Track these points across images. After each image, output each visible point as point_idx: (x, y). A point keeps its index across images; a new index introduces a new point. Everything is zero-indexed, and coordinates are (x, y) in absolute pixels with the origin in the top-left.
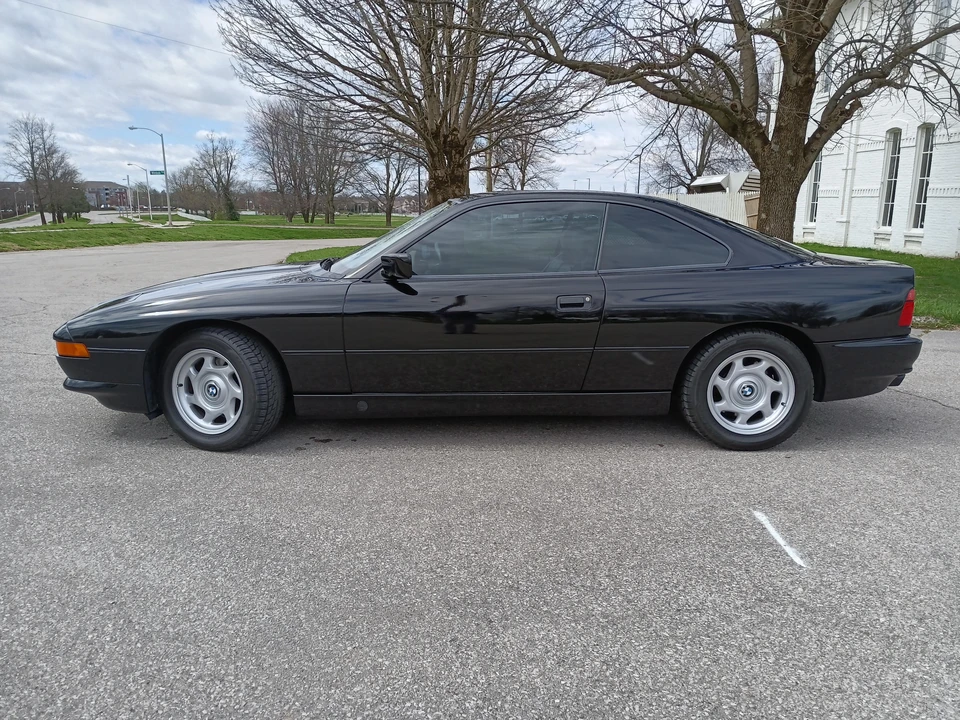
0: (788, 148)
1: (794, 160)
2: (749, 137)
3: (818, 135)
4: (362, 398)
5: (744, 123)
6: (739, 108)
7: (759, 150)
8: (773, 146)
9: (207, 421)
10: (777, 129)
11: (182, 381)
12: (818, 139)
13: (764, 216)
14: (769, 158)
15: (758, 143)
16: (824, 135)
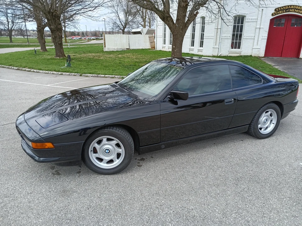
0: (181, 26)
1: (182, 29)
2: (169, 22)
3: (188, 22)
4: (163, 144)
5: (167, 17)
6: (166, 12)
7: (172, 26)
8: (176, 25)
9: (104, 163)
10: (177, 20)
12: (188, 23)
13: (174, 47)
14: (175, 29)
15: (171, 23)
16: (190, 22)
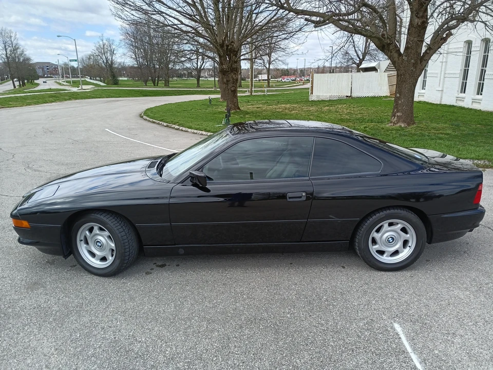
0: (412, 59)
1: (415, 65)
2: (391, 52)
3: (428, 52)
4: (182, 247)
5: (389, 45)
6: (386, 36)
7: (396, 59)
8: (404, 57)
9: (97, 260)
10: (406, 48)
11: (82, 238)
12: (428, 53)
13: (398, 95)
14: (402, 64)
15: (396, 55)
16: (431, 51)
